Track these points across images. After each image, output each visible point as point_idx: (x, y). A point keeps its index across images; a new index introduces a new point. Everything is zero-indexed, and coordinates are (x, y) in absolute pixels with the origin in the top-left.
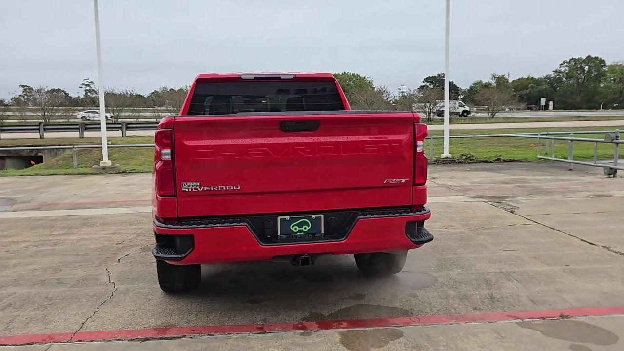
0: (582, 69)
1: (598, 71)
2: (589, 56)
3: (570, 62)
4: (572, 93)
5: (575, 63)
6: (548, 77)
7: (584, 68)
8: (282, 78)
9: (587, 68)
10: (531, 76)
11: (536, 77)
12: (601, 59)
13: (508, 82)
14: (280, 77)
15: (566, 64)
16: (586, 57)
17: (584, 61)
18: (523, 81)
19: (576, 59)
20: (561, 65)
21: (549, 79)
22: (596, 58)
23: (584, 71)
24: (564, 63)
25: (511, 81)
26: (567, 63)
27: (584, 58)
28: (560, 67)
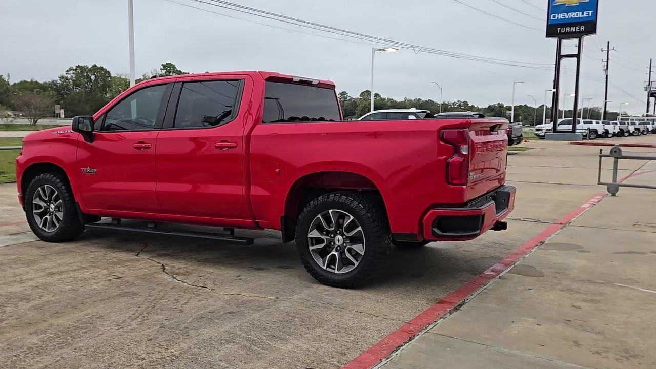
0: (88, 77)
1: (104, 81)
2: (95, 66)
3: (76, 69)
4: (80, 101)
5: (81, 70)
6: (54, 83)
7: (90, 77)
8: (313, 83)
9: (93, 77)
10: (35, 80)
11: (41, 81)
12: (105, 70)
13: (8, 84)
14: (312, 82)
15: (71, 72)
16: (91, 66)
17: (90, 70)
18: (27, 84)
19: (83, 67)
20: (68, 71)
21: (55, 85)
22: (102, 68)
23: (91, 79)
24: (71, 69)
25: (11, 83)
26: (74, 70)
27: (90, 66)
28: (66, 74)
